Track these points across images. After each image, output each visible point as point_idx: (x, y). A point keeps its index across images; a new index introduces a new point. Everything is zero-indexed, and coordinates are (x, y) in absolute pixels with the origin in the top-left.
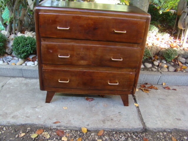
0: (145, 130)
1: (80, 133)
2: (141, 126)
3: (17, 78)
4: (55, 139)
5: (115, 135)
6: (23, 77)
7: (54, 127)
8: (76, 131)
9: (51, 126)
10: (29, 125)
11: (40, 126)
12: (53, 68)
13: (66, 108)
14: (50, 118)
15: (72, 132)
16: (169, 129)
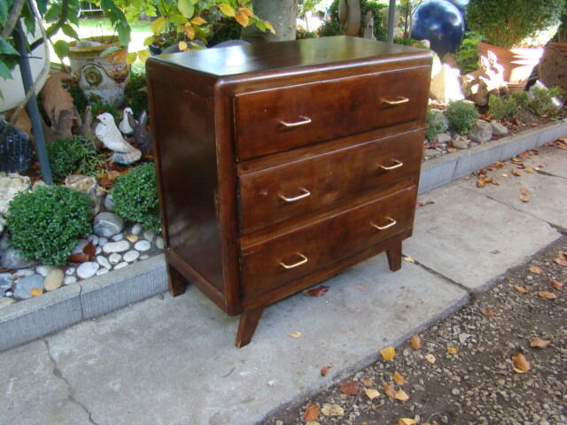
0: (473, 296)
1: (384, 364)
2: (464, 293)
3: (69, 331)
4: (355, 406)
5: (441, 332)
6: (83, 319)
7: (328, 386)
8: (374, 365)
9: (321, 387)
10: (274, 415)
11: (298, 400)
12: (264, 240)
13: (299, 333)
14: (299, 373)
15: (369, 373)
16: (503, 275)
